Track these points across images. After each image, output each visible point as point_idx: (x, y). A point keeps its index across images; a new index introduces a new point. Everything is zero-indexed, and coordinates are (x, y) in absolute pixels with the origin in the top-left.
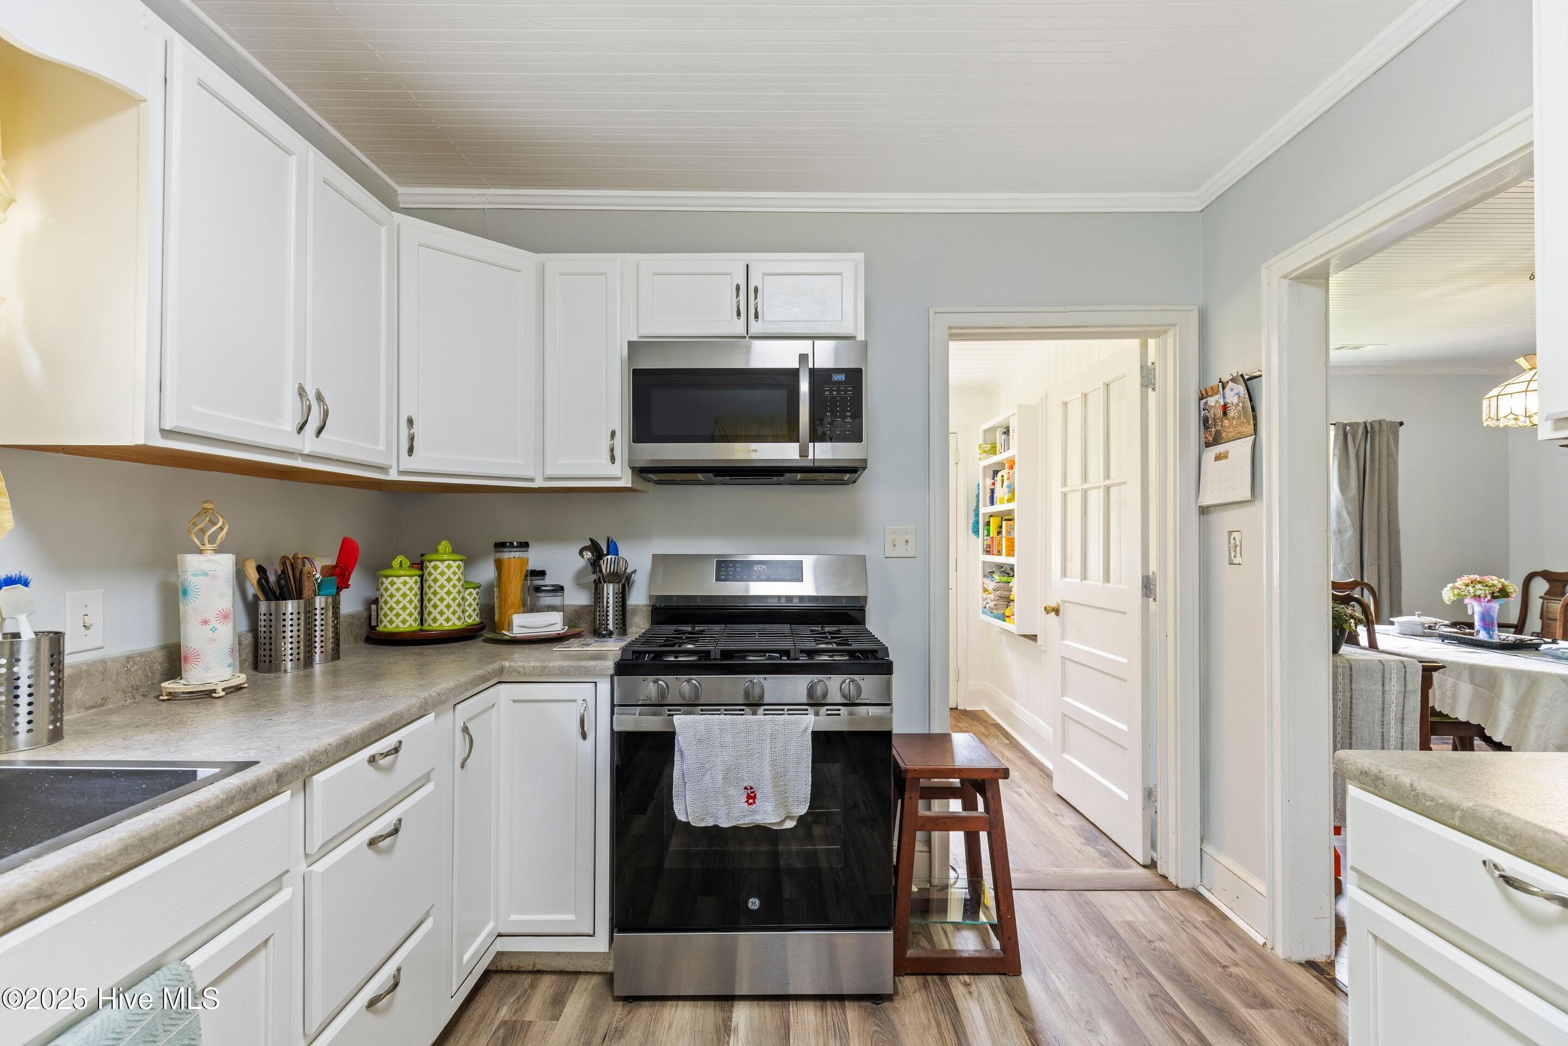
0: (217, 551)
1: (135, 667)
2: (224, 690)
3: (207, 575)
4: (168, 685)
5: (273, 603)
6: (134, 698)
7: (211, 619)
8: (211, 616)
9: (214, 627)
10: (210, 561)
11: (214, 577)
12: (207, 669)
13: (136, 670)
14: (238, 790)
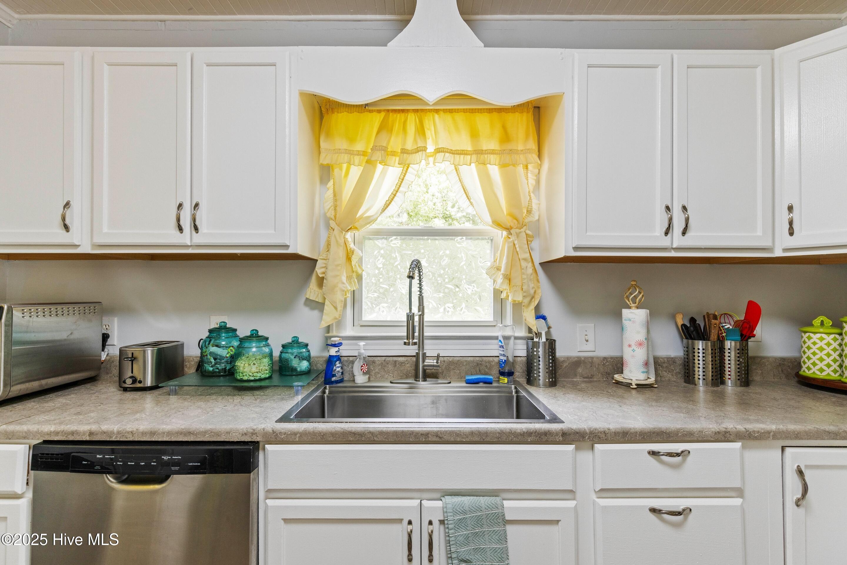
0: (637, 308)
1: (608, 363)
2: (637, 385)
3: (630, 320)
4: (617, 377)
5: (690, 341)
6: (608, 379)
7: (632, 345)
8: (633, 343)
9: (634, 349)
10: (631, 313)
11: (634, 322)
12: (631, 371)
13: (608, 365)
14: (535, 431)
